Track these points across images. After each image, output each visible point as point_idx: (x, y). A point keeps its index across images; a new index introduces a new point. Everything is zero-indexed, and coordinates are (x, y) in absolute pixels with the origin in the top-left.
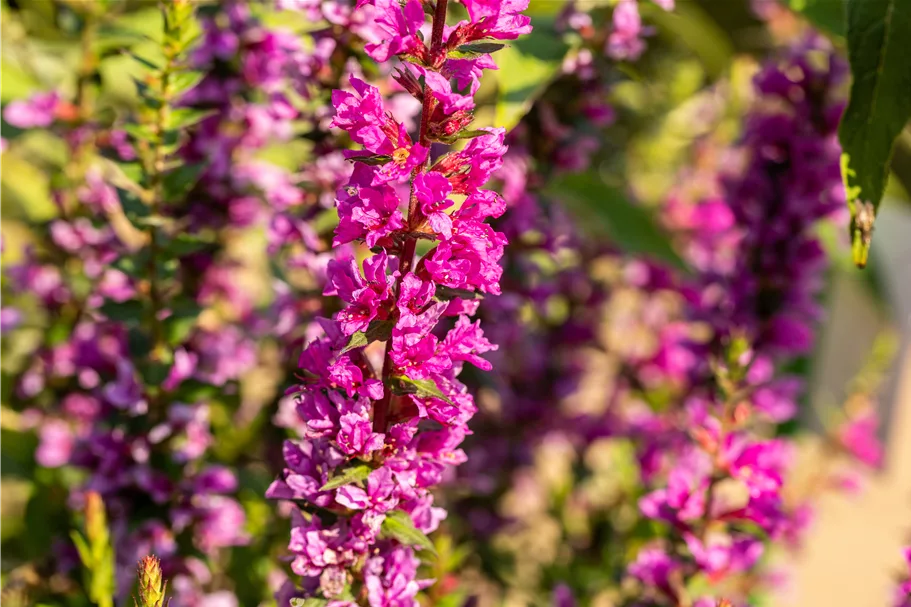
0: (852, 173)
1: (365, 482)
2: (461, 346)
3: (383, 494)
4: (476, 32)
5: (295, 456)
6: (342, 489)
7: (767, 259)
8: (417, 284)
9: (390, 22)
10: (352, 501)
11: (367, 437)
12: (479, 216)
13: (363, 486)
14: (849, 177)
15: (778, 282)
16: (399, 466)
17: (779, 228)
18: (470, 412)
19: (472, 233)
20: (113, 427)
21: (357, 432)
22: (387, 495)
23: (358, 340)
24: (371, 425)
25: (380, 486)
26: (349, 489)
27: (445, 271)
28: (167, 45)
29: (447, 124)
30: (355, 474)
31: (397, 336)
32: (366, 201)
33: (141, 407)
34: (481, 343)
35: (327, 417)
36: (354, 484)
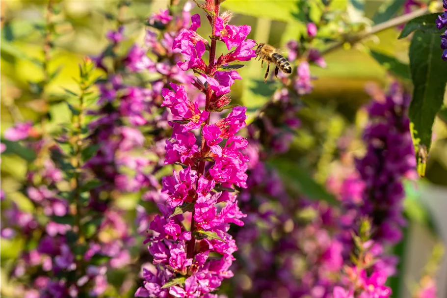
0: (416, 132)
1: (184, 284)
2: (228, 215)
3: (193, 290)
4: (230, 58)
5: (149, 276)
6: (172, 287)
7: (378, 194)
8: (206, 182)
9: (189, 53)
10: (177, 293)
11: (184, 261)
12: (235, 148)
13: (182, 286)
14: (414, 134)
15: (384, 206)
16: (200, 276)
17: (383, 178)
18: (234, 248)
19: (232, 157)
20: (59, 279)
21: (179, 258)
22: (195, 291)
23: (178, 211)
24: (185, 255)
25: (191, 286)
26: (176, 288)
27: (219, 174)
28: (82, 83)
29: (218, 102)
30: (179, 281)
31: (197, 208)
32: (180, 141)
33: (73, 267)
34: (238, 214)
35: (164, 253)
36: (178, 285)
